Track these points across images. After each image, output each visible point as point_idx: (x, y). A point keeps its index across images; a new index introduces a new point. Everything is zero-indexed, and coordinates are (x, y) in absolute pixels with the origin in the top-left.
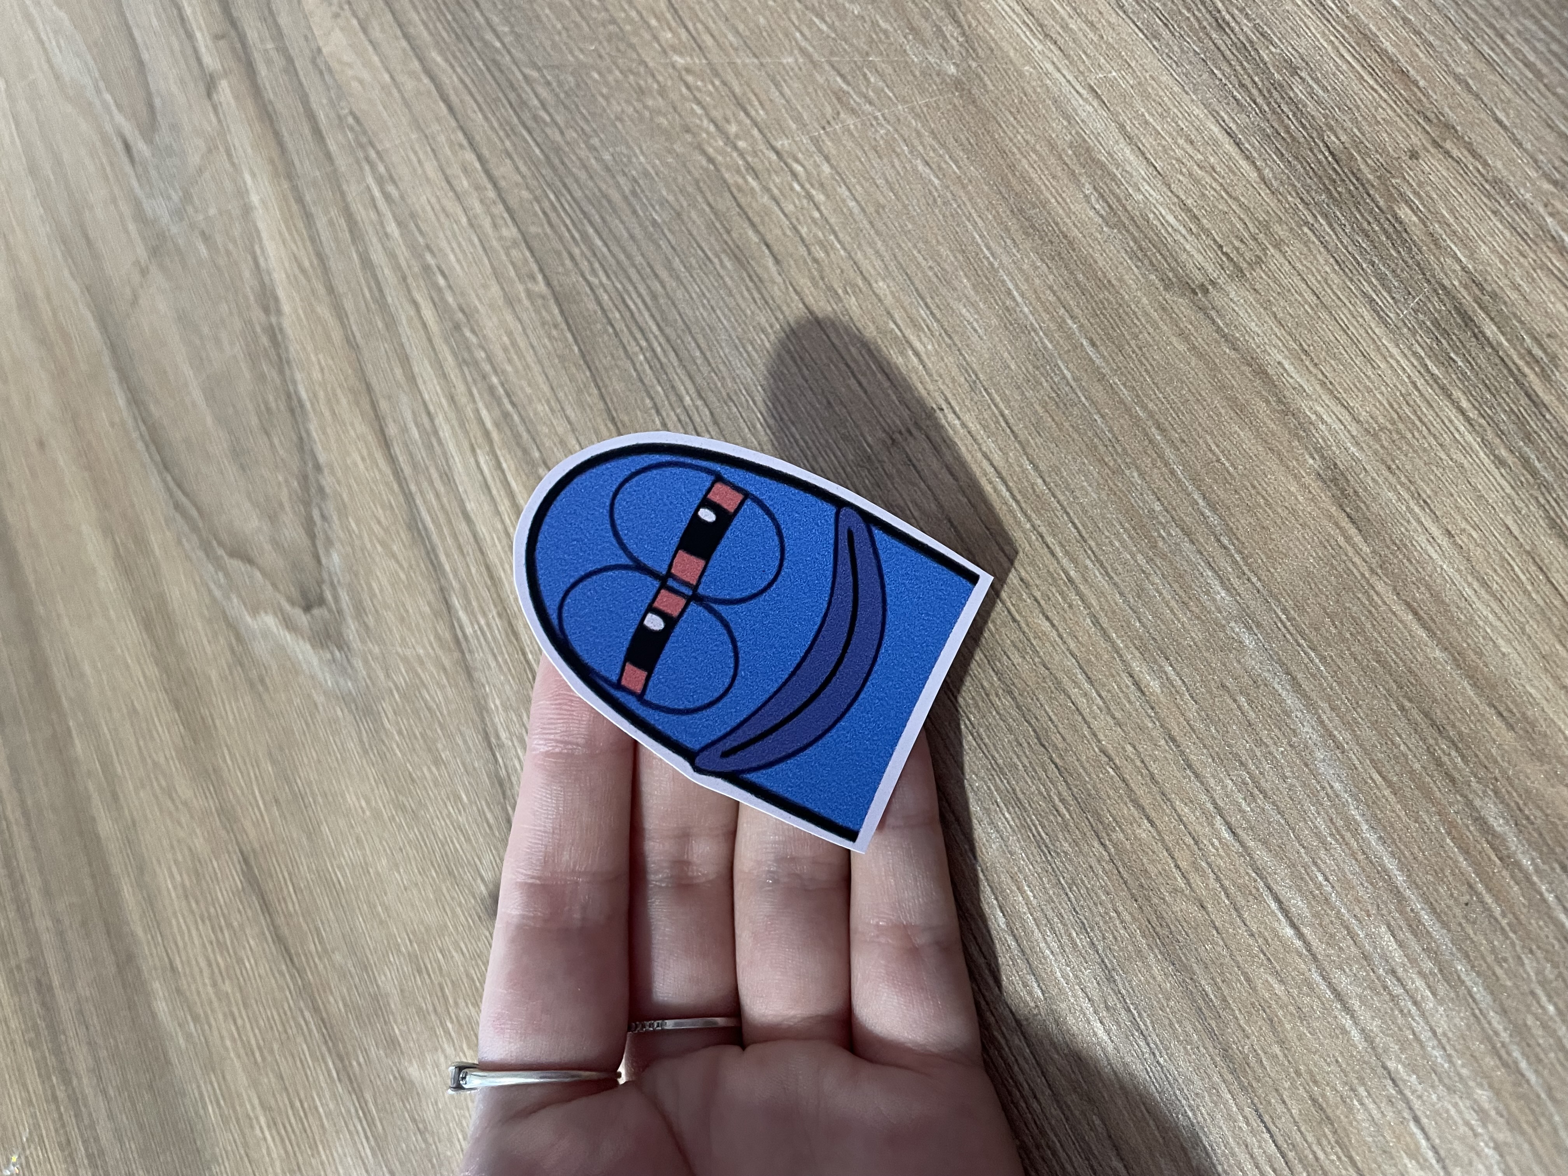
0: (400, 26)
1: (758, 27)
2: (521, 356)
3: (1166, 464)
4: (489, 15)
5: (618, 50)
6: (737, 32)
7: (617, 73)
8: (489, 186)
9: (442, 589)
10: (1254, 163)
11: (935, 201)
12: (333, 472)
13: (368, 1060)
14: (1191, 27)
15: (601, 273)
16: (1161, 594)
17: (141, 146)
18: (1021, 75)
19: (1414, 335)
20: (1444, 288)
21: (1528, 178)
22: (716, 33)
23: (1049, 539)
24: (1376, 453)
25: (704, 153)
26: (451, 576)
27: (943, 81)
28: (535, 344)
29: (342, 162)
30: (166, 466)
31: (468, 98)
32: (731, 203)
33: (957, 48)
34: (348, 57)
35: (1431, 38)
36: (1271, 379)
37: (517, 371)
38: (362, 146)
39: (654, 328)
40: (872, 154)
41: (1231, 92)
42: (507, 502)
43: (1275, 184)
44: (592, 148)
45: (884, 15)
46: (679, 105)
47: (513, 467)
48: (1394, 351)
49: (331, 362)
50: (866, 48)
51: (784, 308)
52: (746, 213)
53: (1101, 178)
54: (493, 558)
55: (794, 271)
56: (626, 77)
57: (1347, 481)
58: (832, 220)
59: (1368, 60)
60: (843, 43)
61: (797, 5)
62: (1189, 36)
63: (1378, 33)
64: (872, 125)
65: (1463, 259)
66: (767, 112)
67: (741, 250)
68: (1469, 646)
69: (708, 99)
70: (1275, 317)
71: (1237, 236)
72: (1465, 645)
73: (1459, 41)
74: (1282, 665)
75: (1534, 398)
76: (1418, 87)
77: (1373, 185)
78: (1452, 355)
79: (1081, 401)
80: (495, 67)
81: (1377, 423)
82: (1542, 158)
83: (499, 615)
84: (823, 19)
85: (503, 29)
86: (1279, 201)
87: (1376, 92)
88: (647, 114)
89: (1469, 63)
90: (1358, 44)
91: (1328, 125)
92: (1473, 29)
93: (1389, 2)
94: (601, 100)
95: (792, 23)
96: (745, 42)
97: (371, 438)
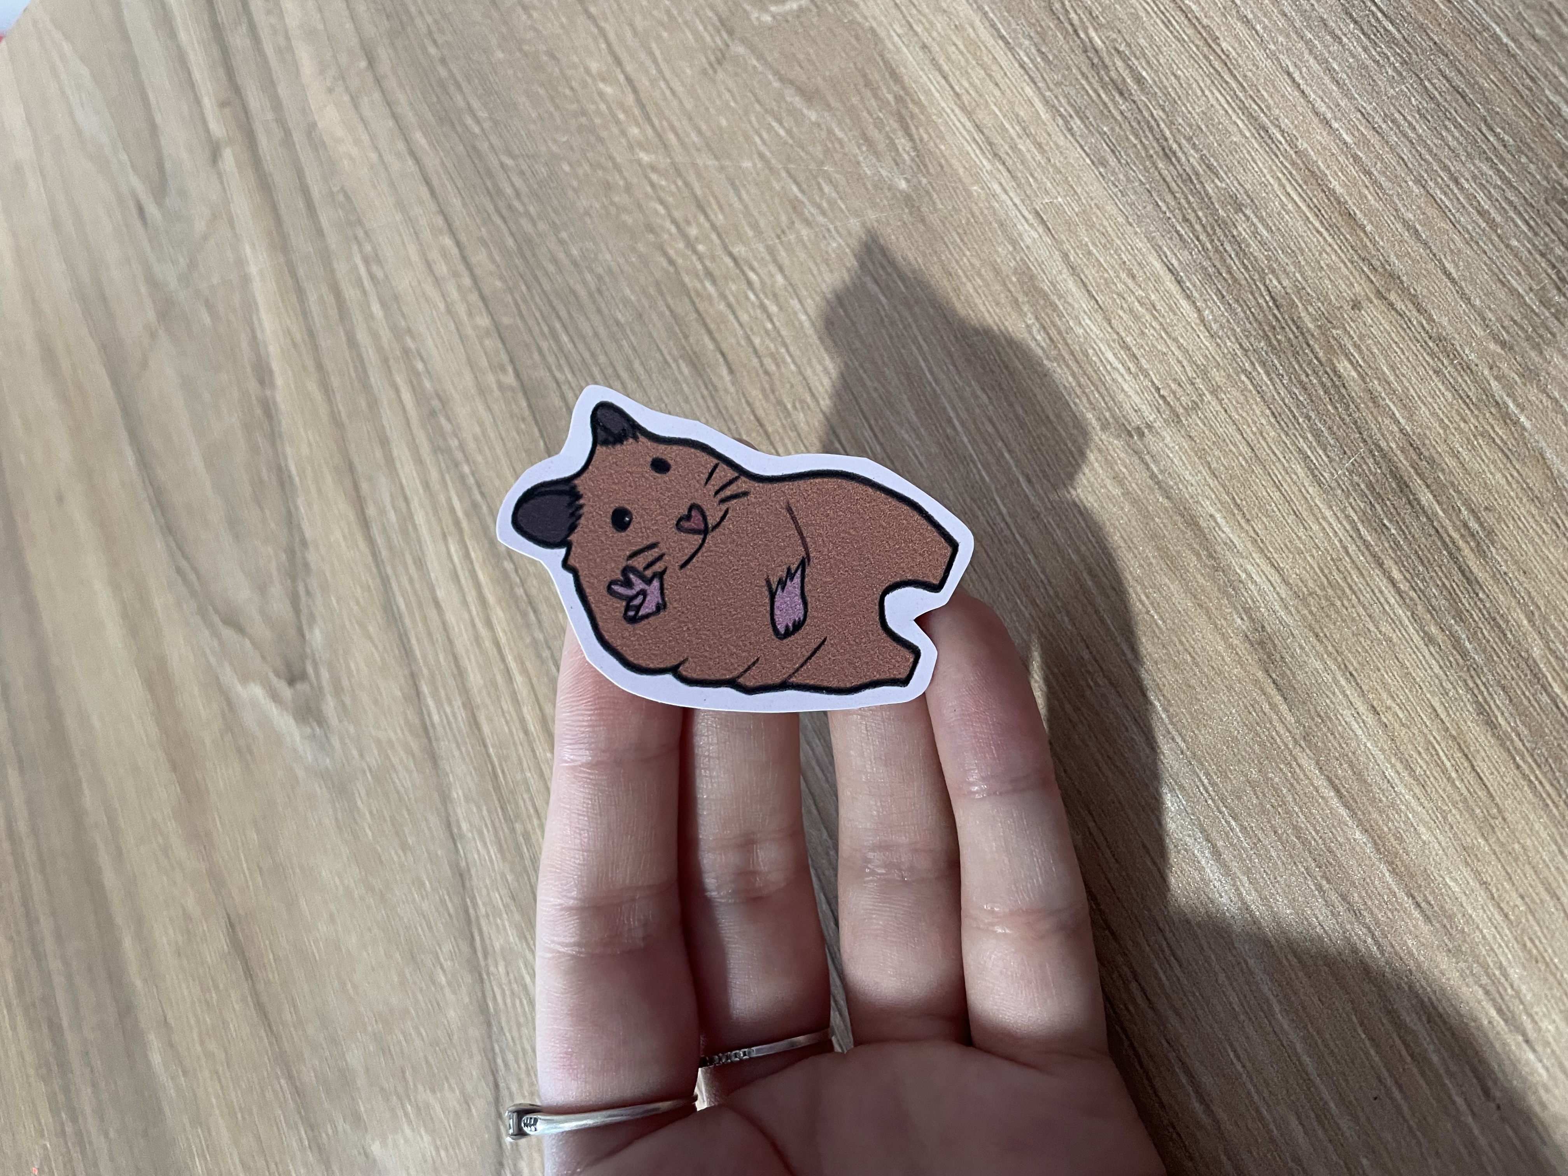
0: (389, 105)
2: (491, 448)
3: (1098, 611)
4: (470, 98)
5: (588, 143)
6: (699, 132)
7: (587, 167)
8: (465, 273)
9: (413, 675)
10: (1194, 302)
11: (882, 321)
12: (317, 549)
13: (336, 1132)
14: (1138, 154)
15: (566, 369)
17: (151, 208)
18: (969, 195)
19: (1347, 498)
20: (1381, 450)
21: (1473, 336)
22: (680, 132)
24: (1304, 618)
25: (665, 254)
26: (421, 662)
27: (894, 196)
28: (504, 435)
29: (333, 239)
30: (169, 529)
31: (447, 182)
32: (689, 307)
33: (909, 162)
34: (340, 132)
35: (1382, 179)
36: (1202, 532)
37: (487, 463)
38: (350, 224)
40: (823, 268)
41: (1174, 226)
42: (474, 593)
43: (1215, 327)
44: (562, 242)
45: (839, 124)
46: (643, 203)
48: (1328, 514)
49: (318, 438)
50: (821, 156)
51: (736, 418)
52: (703, 319)
53: (1043, 309)
54: (460, 649)
55: (746, 381)
56: (594, 170)
57: (1275, 646)
58: (784, 333)
59: (1315, 200)
60: (799, 150)
61: (757, 107)
62: (1135, 164)
63: (1327, 172)
64: (824, 237)
65: (1402, 421)
66: (726, 218)
67: (697, 357)
68: (1389, 829)
69: (671, 199)
70: (1210, 468)
71: (1175, 380)
72: (1386, 829)
73: (1410, 183)
74: (1203, 831)
75: (1468, 574)
76: (1365, 232)
77: (1313, 335)
78: (1385, 521)
79: (1015, 538)
80: (474, 152)
81: (1306, 586)
82: (1490, 315)
83: (464, 705)
84: (781, 124)
85: (482, 114)
86: (1218, 345)
87: (1321, 235)
88: (613, 210)
89: (1419, 207)
90: (1306, 182)
91: (1270, 267)
92: (1426, 171)
93: (1340, 137)
94: (570, 193)
95: (752, 126)
96: (707, 144)
97: (352, 518)
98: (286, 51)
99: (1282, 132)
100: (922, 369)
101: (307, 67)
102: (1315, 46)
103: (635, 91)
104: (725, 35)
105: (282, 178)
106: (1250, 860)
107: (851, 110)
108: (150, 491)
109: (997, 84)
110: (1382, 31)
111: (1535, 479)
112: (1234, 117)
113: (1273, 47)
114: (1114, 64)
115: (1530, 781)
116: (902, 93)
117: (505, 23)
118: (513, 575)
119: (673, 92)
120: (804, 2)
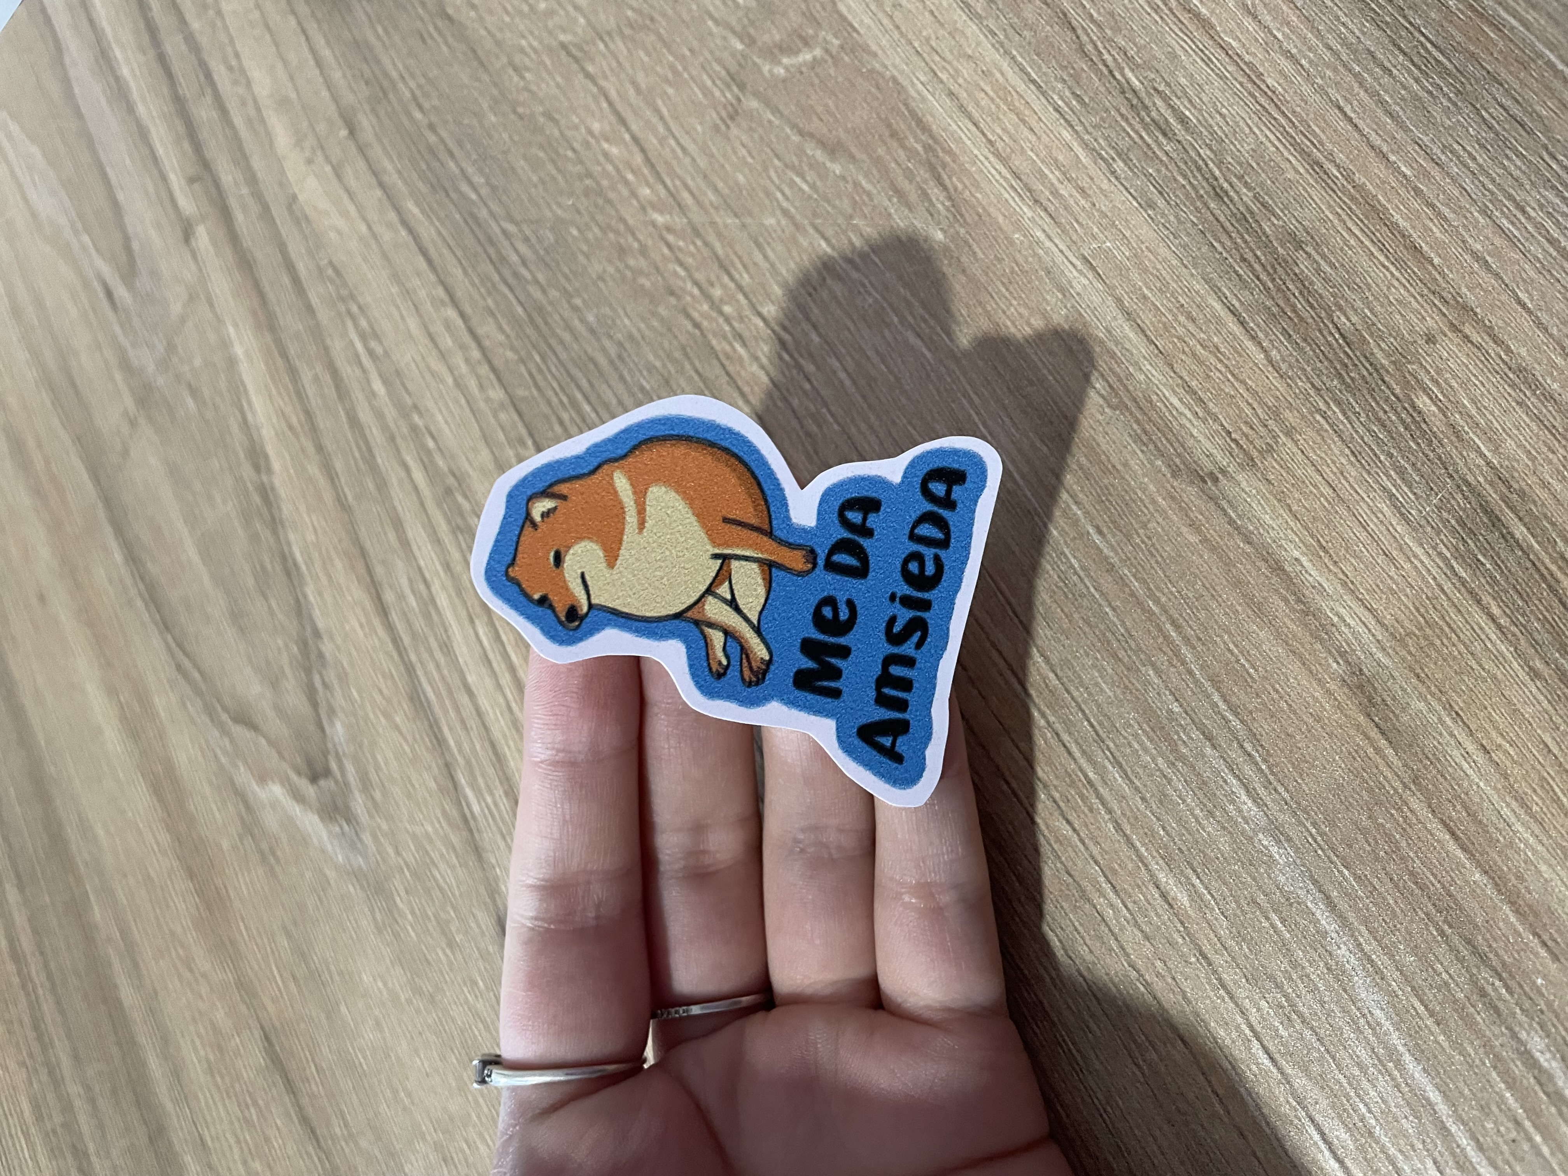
0: (375, 174)
3: (1184, 663)
4: (464, 165)
5: (596, 206)
6: (716, 190)
7: (596, 230)
8: (473, 345)
9: (447, 765)
10: (1260, 344)
11: (928, 376)
12: (332, 639)
14: (1187, 195)
16: (1184, 801)
17: (121, 292)
18: (1012, 243)
19: (1438, 534)
20: (1469, 485)
21: (1554, 366)
22: (695, 190)
23: (1066, 737)
24: (1404, 659)
25: (688, 316)
26: (455, 750)
27: (932, 248)
29: (324, 315)
30: (166, 626)
31: (445, 251)
32: (719, 371)
33: (944, 212)
34: (324, 204)
35: (1446, 211)
36: (1288, 576)
38: (342, 299)
40: (861, 325)
41: (1231, 266)
43: (1284, 367)
45: (866, 176)
46: (660, 265)
47: (513, 642)
48: (1419, 551)
49: (323, 523)
50: (850, 211)
52: (735, 382)
54: (496, 734)
56: (605, 233)
57: (1375, 689)
58: (823, 393)
59: (1378, 235)
60: (826, 205)
61: (776, 162)
62: (1185, 205)
63: (1389, 206)
64: (859, 292)
65: (1487, 453)
66: (751, 277)
68: (1509, 869)
69: (690, 260)
70: (1291, 511)
71: (1246, 423)
72: (1505, 868)
73: (1476, 214)
74: (1315, 882)
76: (1433, 265)
77: (1387, 371)
78: (1480, 557)
79: (1090, 592)
80: (471, 219)
81: (1402, 627)
83: (506, 794)
84: (803, 178)
85: (479, 180)
86: (1289, 385)
87: (1388, 269)
88: (629, 274)
89: (1487, 238)
90: (1367, 218)
91: (1337, 304)
92: (1490, 201)
93: (1398, 170)
94: (581, 258)
95: (773, 182)
96: (725, 201)
97: (368, 605)
98: (258, 122)
99: (1338, 167)
100: (975, 423)
101: (283, 139)
102: (1363, 78)
103: (643, 151)
104: (735, 89)
105: (262, 254)
106: (1367, 910)
108: (141, 586)
109: (1032, 129)
110: (1433, 61)
112: (1286, 154)
113: (1319, 81)
114: (1154, 104)
116: (930, 141)
117: (495, 85)
119: (684, 149)
120: (818, 52)
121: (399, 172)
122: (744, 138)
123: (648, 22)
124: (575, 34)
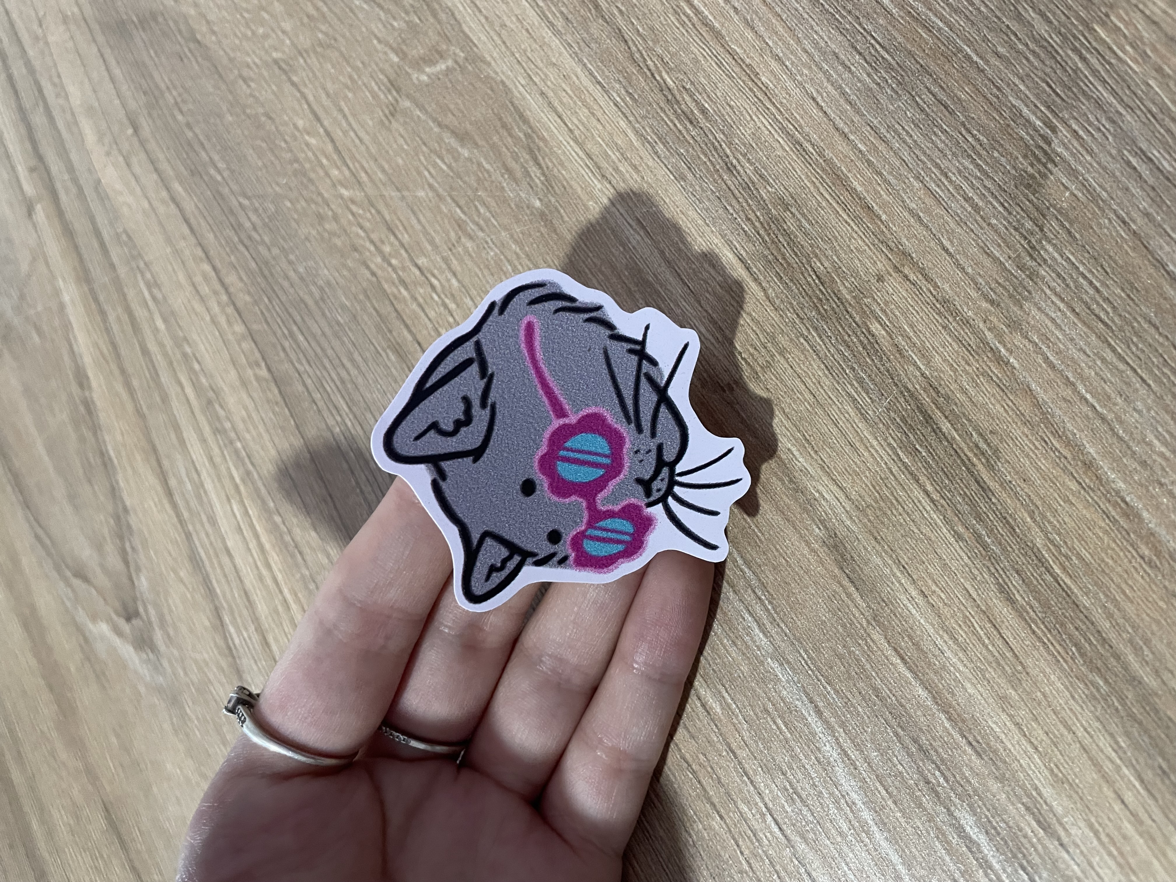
0: (152, 162)
1: (398, 166)
2: (256, 427)
4: (211, 153)
5: (302, 183)
6: (383, 171)
7: (303, 203)
8: (222, 291)
9: (216, 609)
10: (760, 283)
12: (136, 514)
14: (708, 170)
15: (304, 361)
18: (587, 208)
19: (888, 429)
20: (909, 391)
21: (969, 297)
22: (369, 171)
24: (865, 526)
25: (368, 267)
26: (221, 598)
27: (532, 213)
28: (264, 416)
29: (122, 271)
30: (27, 505)
31: (201, 220)
32: (390, 309)
33: (540, 185)
34: (119, 186)
35: (890, 178)
36: (784, 462)
37: (253, 439)
38: (134, 258)
39: (345, 407)
40: (486, 272)
41: (739, 224)
42: (254, 541)
43: (777, 302)
44: (290, 262)
45: (486, 159)
46: (348, 228)
48: (875, 443)
49: (127, 428)
50: (475, 185)
52: (401, 317)
54: (248, 586)
56: (309, 204)
57: (845, 548)
59: (842, 198)
60: (459, 181)
61: (424, 148)
62: (706, 177)
63: (849, 175)
64: (484, 248)
65: (922, 367)
66: (410, 236)
67: (400, 347)
68: (943, 686)
69: (368, 225)
70: (784, 412)
71: (752, 345)
72: (941, 686)
73: (912, 179)
74: (807, 695)
75: (982, 484)
76: (881, 221)
77: (850, 304)
78: (918, 447)
80: (218, 196)
81: (864, 500)
82: (981, 280)
83: (256, 630)
84: (443, 160)
85: (221, 165)
86: (781, 316)
87: (849, 225)
88: (326, 235)
89: (920, 198)
90: (834, 184)
91: (814, 252)
92: (922, 169)
93: (855, 147)
94: (294, 224)
95: (422, 163)
96: (390, 179)
97: (159, 488)
98: (73, 125)
99: (813, 145)
101: (90, 136)
102: (830, 75)
103: (332, 141)
104: (395, 93)
105: (80, 225)
106: (844, 716)
107: (493, 147)
108: (9, 475)
109: (599, 120)
110: (880, 59)
111: (1025, 407)
112: (776, 136)
113: (798, 78)
114: (684, 99)
115: (1044, 643)
116: (530, 131)
117: (231, 92)
118: (282, 526)
119: (361, 140)
120: (450, 63)
121: (168, 161)
122: (401, 130)
123: (333, 42)
124: (284, 52)
